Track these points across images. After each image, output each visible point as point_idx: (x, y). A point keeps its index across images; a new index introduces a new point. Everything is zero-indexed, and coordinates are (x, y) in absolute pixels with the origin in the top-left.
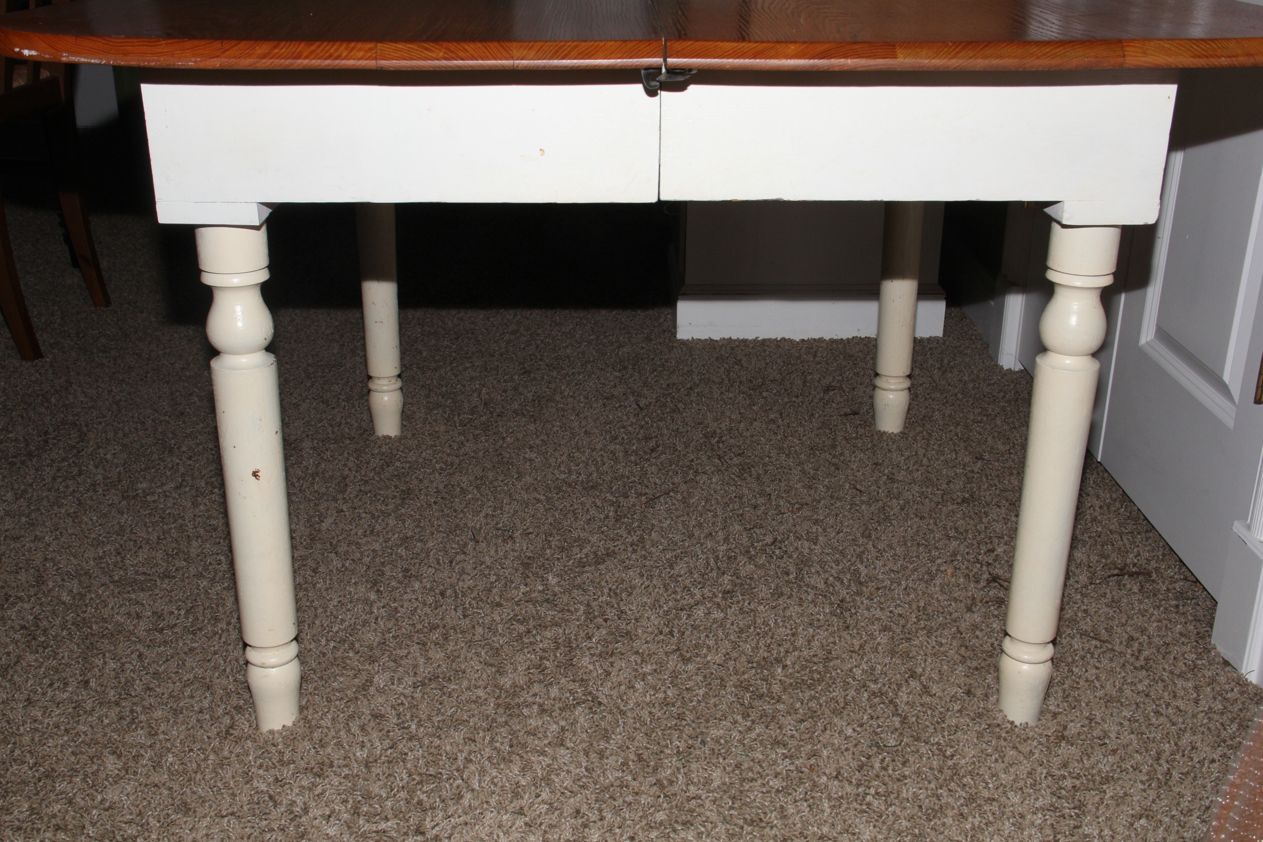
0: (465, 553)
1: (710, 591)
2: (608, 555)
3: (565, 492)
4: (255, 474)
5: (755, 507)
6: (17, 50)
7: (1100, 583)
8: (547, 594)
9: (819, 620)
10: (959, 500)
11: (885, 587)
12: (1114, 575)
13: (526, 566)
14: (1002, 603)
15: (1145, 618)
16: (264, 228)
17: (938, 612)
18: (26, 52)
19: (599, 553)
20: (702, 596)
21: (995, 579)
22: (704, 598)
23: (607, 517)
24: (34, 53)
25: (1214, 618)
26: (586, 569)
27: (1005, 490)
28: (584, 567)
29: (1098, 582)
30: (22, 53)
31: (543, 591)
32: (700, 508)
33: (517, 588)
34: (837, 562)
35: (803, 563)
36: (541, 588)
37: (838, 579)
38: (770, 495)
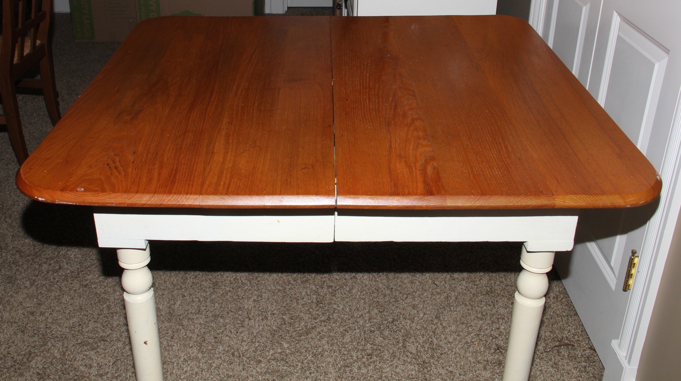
0: (243, 327)
1: (361, 354)
2: (313, 328)
3: (293, 285)
4: (145, 343)
5: (385, 295)
6: (36, 197)
7: (549, 351)
8: (283, 355)
9: (412, 375)
10: (484, 293)
11: (445, 353)
12: (555, 346)
13: (273, 335)
14: (501, 364)
15: (569, 375)
16: (148, 250)
17: (470, 370)
18: (40, 199)
19: (308, 327)
20: (357, 357)
21: (498, 348)
22: (358, 359)
23: (312, 302)
24: (43, 199)
25: (603, 375)
26: (301, 338)
27: (507, 286)
28: (301, 336)
29: (548, 350)
30: (38, 199)
31: (280, 353)
32: (358, 297)
33: (269, 351)
34: (423, 336)
35: (407, 335)
36: (280, 351)
37: (423, 347)
38: (392, 288)
